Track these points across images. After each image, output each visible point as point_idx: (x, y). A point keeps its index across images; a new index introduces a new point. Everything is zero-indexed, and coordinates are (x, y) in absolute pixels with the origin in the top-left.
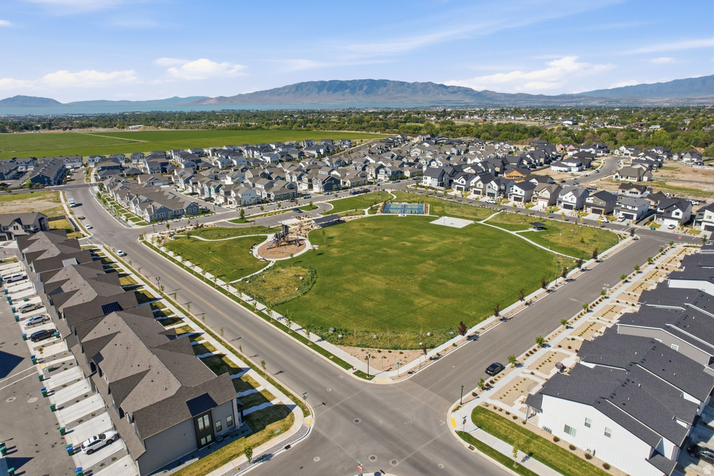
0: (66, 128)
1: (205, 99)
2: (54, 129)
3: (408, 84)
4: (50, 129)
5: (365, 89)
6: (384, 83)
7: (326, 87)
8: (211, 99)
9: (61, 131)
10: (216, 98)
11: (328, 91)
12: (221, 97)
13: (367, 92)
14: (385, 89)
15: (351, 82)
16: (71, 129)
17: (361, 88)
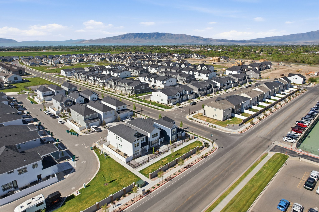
0: (17, 51)
1: (84, 41)
2: (12, 51)
3: (175, 35)
4: (11, 51)
5: (155, 36)
6: (164, 34)
7: (138, 35)
8: (86, 40)
9: (15, 52)
10: (89, 40)
11: (139, 37)
12: (91, 40)
13: (156, 38)
14: (164, 37)
15: (149, 33)
16: (19, 51)
17: (153, 36)
